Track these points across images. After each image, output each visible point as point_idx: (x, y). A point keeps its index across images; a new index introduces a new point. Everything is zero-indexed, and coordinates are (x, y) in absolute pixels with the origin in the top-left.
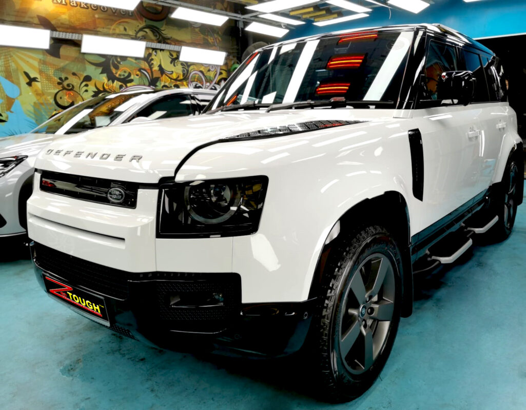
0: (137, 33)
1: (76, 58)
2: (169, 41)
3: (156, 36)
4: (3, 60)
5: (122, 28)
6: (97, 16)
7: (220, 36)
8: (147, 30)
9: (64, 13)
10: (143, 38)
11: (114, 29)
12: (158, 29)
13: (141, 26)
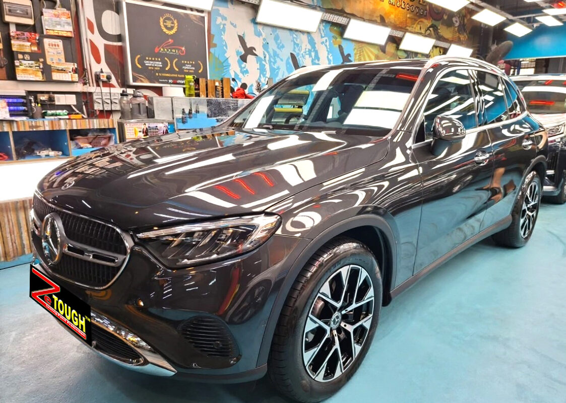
0: (426, 31)
1: (393, 54)
2: (441, 39)
3: (435, 34)
4: (358, 55)
5: (419, 26)
6: (408, 16)
7: (467, 34)
8: (431, 29)
9: (392, 13)
10: (429, 36)
11: (415, 28)
12: (437, 28)
13: (429, 25)
